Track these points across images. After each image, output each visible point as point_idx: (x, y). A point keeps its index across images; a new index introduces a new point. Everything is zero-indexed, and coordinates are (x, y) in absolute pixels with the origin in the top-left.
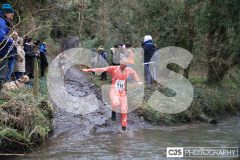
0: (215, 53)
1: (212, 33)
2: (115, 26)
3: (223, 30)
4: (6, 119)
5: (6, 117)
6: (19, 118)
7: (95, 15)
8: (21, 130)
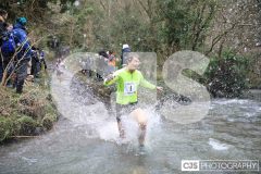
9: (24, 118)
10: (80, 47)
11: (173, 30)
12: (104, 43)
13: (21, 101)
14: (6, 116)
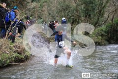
1: (86, 16)
4: (15, 50)
5: (15, 49)
6: (20, 50)
8: (20, 54)
9: (16, 54)
10: (41, 19)
11: (87, 10)
12: (53, 17)
13: (14, 46)
14: (8, 54)
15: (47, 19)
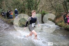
0: (29, 13)
2: (7, 6)
3: (30, 8)
7: (1, 3)
10: (1, 9)
11: (29, 5)
12: (9, 8)
15: (5, 9)
